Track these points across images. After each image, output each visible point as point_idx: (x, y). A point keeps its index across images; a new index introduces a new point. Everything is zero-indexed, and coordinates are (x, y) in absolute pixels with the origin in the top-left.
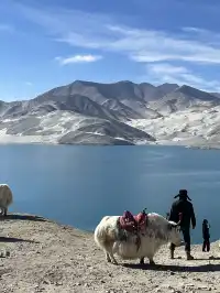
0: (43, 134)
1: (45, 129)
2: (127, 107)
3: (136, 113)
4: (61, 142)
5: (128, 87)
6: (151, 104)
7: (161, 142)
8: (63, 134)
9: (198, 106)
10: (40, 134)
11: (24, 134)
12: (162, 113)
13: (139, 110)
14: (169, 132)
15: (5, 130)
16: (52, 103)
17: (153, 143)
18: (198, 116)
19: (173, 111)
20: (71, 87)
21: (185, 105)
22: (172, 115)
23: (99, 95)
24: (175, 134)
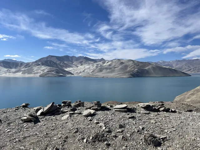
0: (35, 74)
1: (35, 72)
2: (67, 64)
3: (70, 66)
4: (40, 76)
5: (67, 57)
6: (75, 63)
7: (75, 75)
8: (41, 73)
9: (89, 63)
10: (33, 74)
11: (28, 74)
12: (78, 66)
13: (70, 65)
14: (78, 72)
15: (21, 73)
16: (40, 63)
17: (72, 76)
18: (88, 67)
19: (82, 65)
20: (47, 57)
21: (85, 63)
22: (81, 66)
23: (57, 60)
24: (80, 72)
